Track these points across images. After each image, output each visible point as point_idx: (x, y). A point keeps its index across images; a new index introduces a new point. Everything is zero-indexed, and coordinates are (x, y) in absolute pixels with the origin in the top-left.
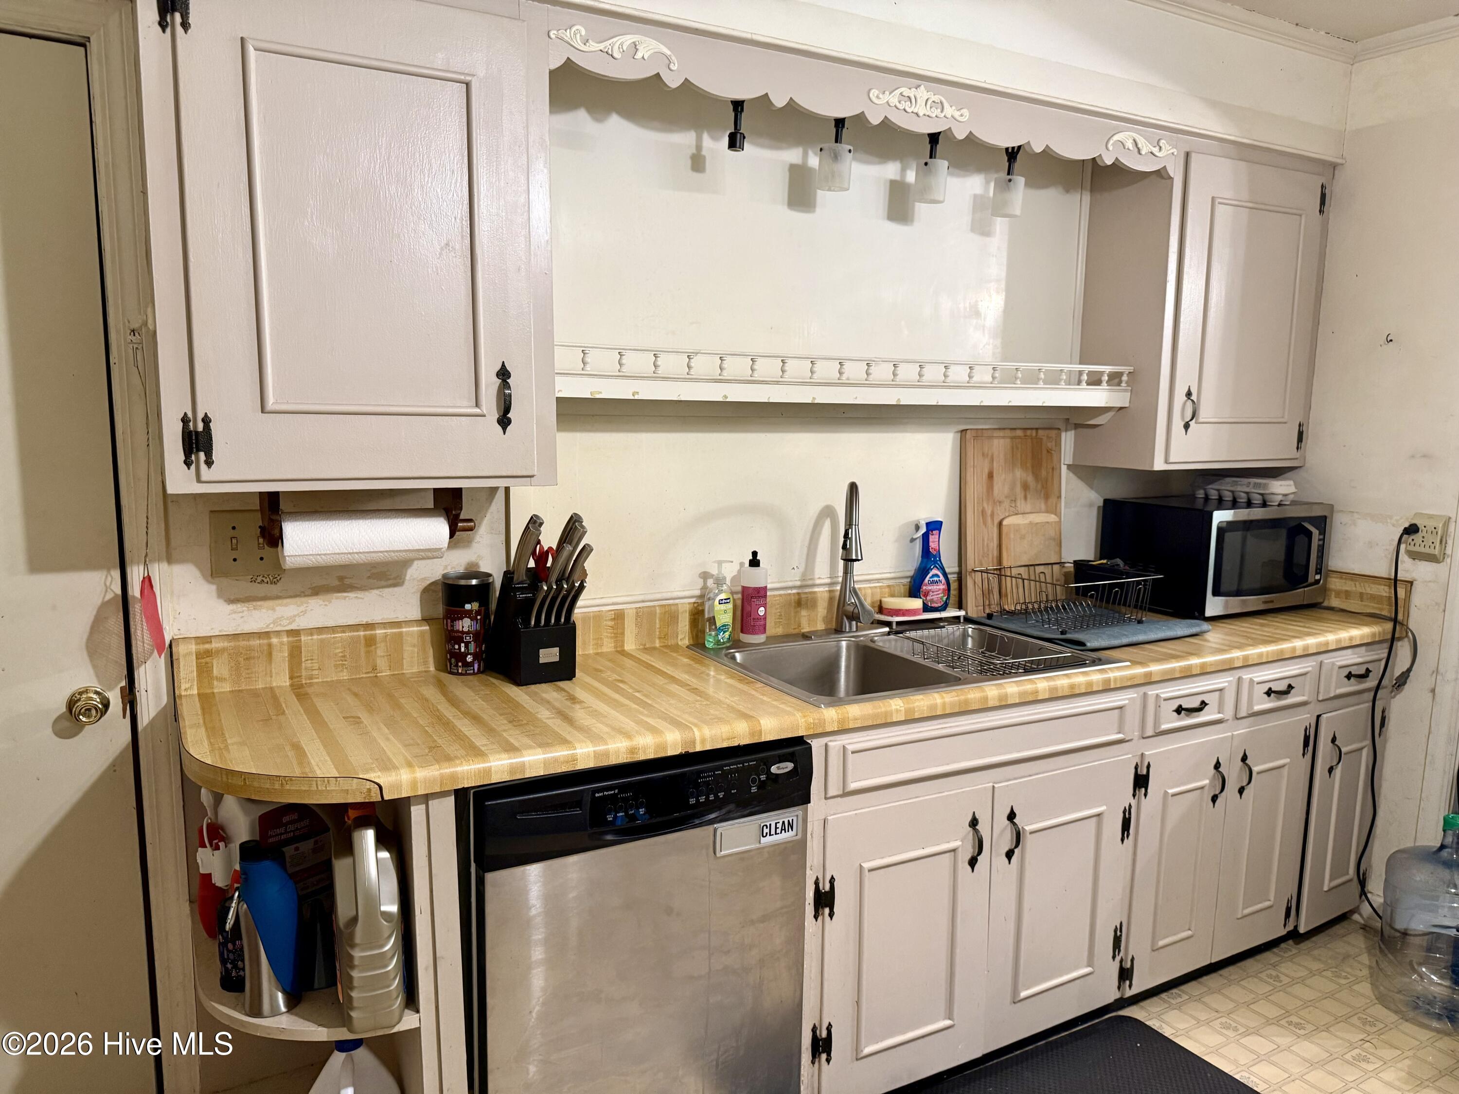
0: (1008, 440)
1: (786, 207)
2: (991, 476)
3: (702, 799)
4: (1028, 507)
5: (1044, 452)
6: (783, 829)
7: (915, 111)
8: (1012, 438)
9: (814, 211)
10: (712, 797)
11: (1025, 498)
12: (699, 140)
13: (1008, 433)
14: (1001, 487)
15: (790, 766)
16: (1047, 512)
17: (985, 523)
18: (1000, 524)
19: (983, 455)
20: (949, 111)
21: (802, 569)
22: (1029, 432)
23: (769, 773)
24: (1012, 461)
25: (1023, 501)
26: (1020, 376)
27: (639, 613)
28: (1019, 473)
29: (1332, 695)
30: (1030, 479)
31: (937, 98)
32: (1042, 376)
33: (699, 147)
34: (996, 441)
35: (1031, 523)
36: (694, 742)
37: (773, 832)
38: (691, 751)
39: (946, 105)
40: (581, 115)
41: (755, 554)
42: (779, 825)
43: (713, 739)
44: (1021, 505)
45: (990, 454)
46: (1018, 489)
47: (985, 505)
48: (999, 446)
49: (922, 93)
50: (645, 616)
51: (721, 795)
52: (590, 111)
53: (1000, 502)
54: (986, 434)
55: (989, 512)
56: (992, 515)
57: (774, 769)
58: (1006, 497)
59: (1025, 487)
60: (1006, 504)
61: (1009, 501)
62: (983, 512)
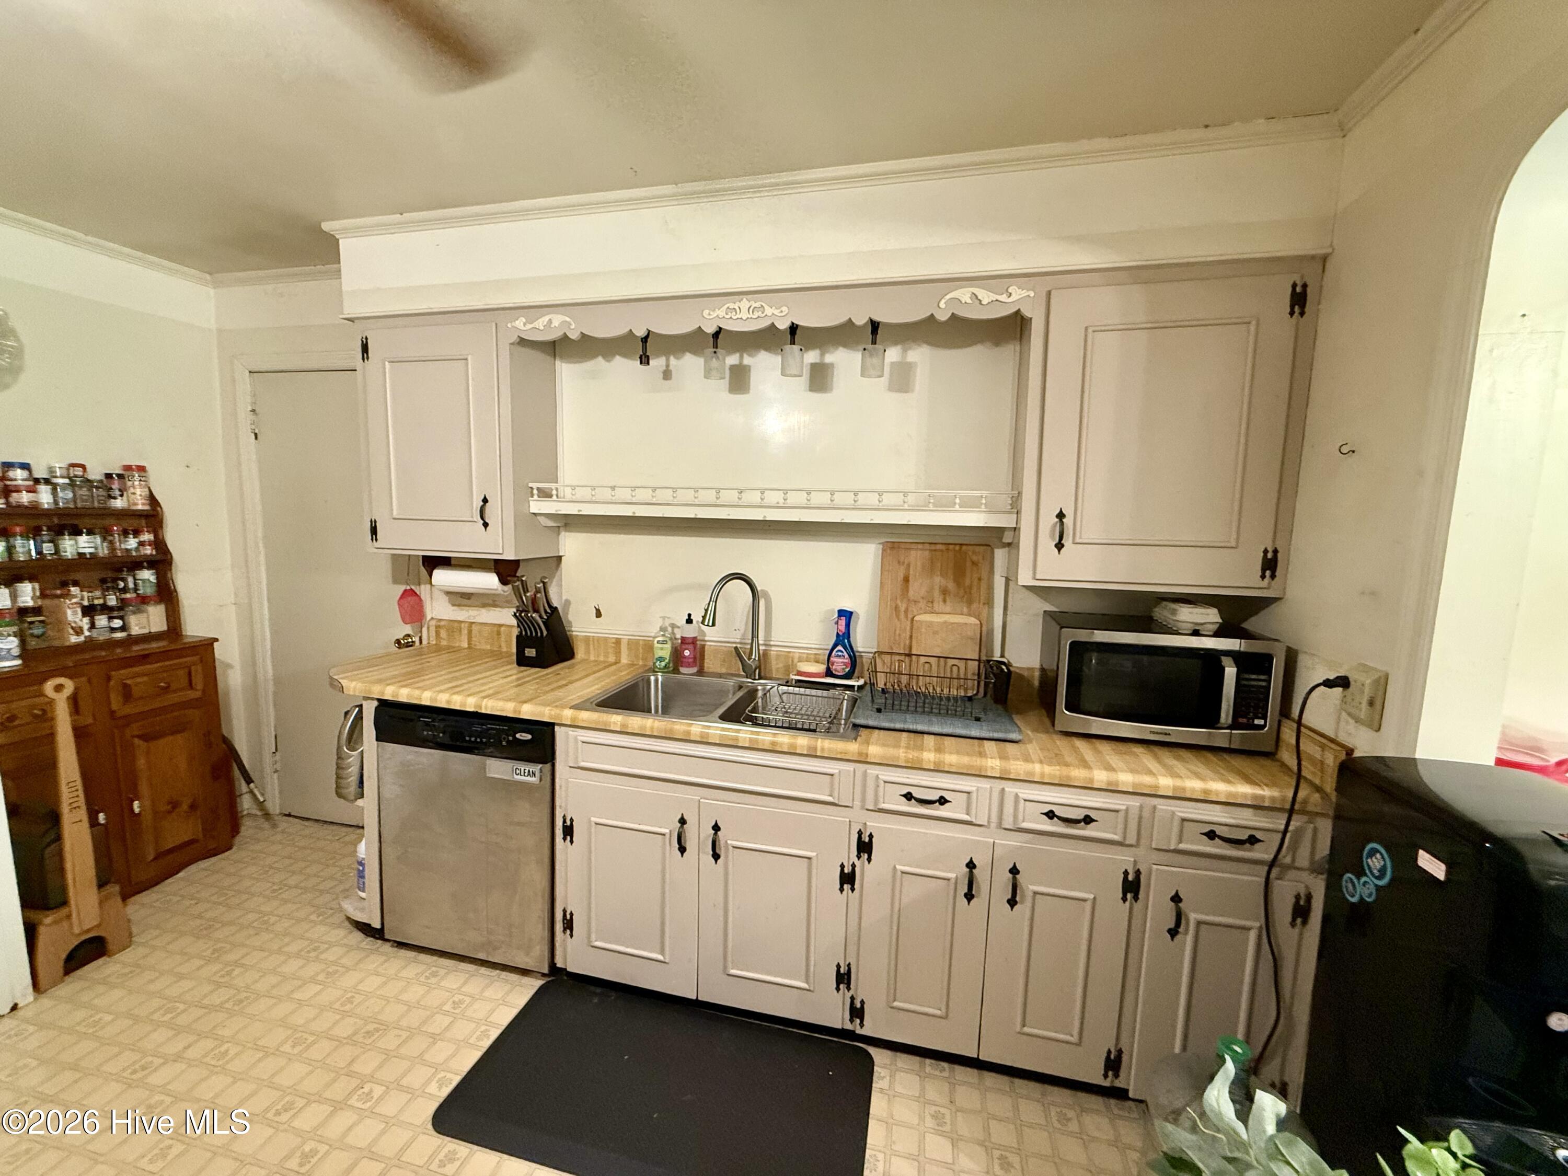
0: (927, 553)
1: (727, 392)
2: (906, 580)
3: (473, 739)
4: (948, 608)
5: (968, 564)
6: (529, 774)
7: (740, 317)
8: (931, 550)
9: (749, 393)
10: (478, 740)
11: (945, 601)
12: (668, 360)
13: (927, 546)
14: (918, 588)
15: (529, 737)
16: (970, 615)
17: (898, 616)
18: (912, 619)
19: (899, 562)
20: (769, 311)
21: (742, 631)
22: (951, 547)
23: (514, 737)
24: (930, 568)
25: (941, 603)
26: (932, 501)
27: (630, 642)
28: (938, 580)
29: (1172, 847)
30: (951, 586)
31: (758, 305)
32: (957, 501)
33: (668, 366)
34: (913, 552)
35: (945, 622)
36: (481, 708)
37: (522, 774)
38: (479, 711)
39: (766, 307)
40: (600, 359)
41: (689, 615)
42: (527, 771)
43: (492, 708)
44: (939, 605)
45: (906, 562)
46: (937, 594)
47: (899, 602)
48: (917, 557)
49: (745, 304)
50: (632, 644)
51: (484, 740)
52: (604, 357)
53: (915, 601)
54: (903, 546)
55: (903, 609)
56: (906, 611)
57: (518, 736)
58: (923, 598)
59: (945, 592)
60: (922, 604)
61: (925, 602)
62: (896, 608)
